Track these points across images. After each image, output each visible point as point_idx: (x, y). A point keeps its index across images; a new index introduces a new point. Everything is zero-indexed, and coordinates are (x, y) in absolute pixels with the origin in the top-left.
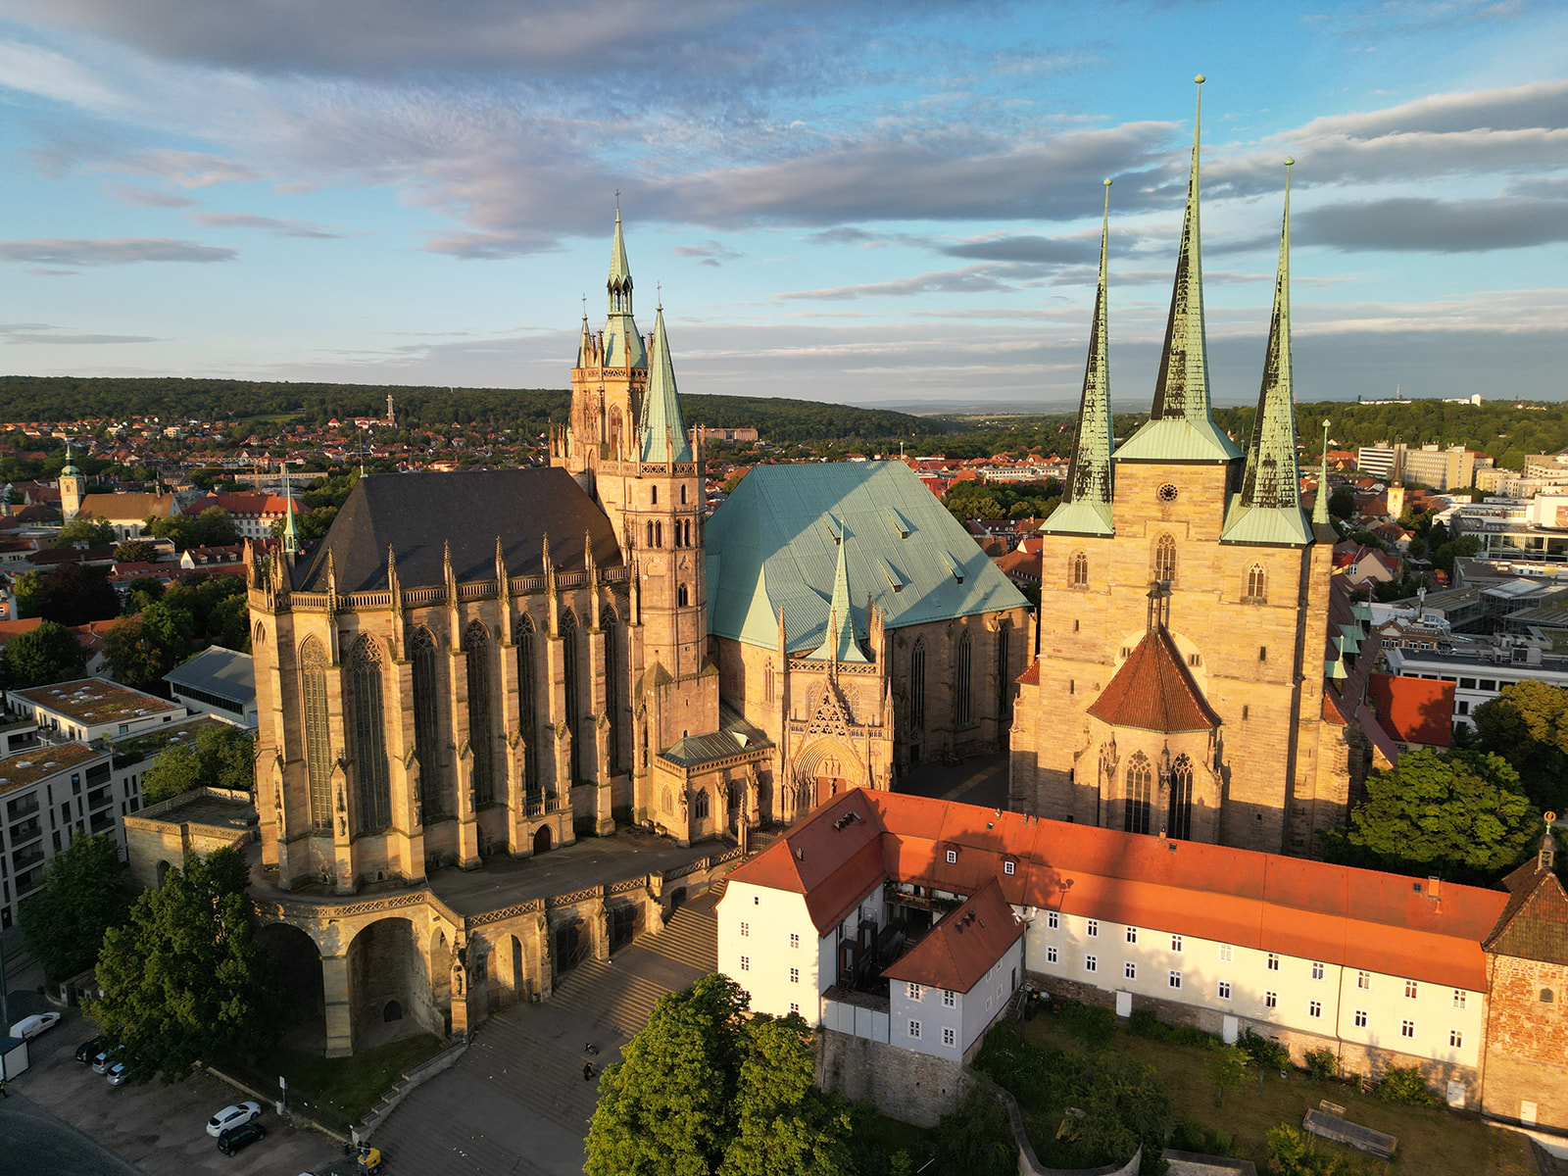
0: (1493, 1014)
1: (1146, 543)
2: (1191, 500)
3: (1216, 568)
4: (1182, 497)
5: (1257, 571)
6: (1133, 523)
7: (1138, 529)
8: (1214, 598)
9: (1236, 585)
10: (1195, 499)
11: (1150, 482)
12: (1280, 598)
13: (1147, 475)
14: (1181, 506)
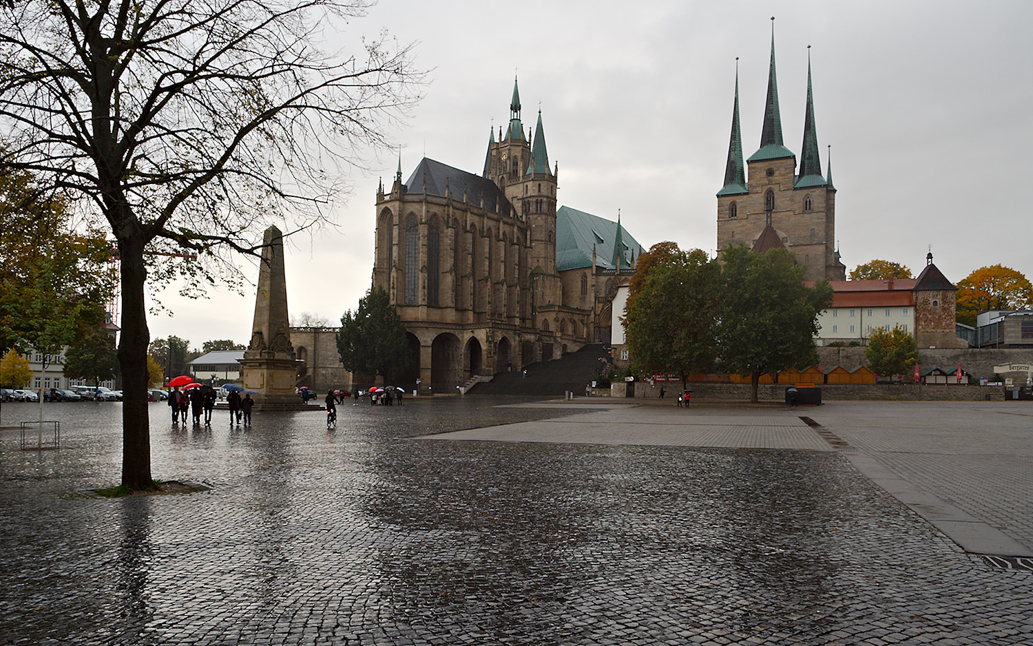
0: (918, 315)
1: (763, 194)
2: (780, 174)
3: (792, 200)
4: (777, 173)
5: (808, 200)
6: (756, 187)
7: (759, 189)
8: (792, 213)
9: (799, 206)
10: (783, 173)
11: (763, 169)
12: (819, 208)
13: (762, 166)
14: (777, 177)
